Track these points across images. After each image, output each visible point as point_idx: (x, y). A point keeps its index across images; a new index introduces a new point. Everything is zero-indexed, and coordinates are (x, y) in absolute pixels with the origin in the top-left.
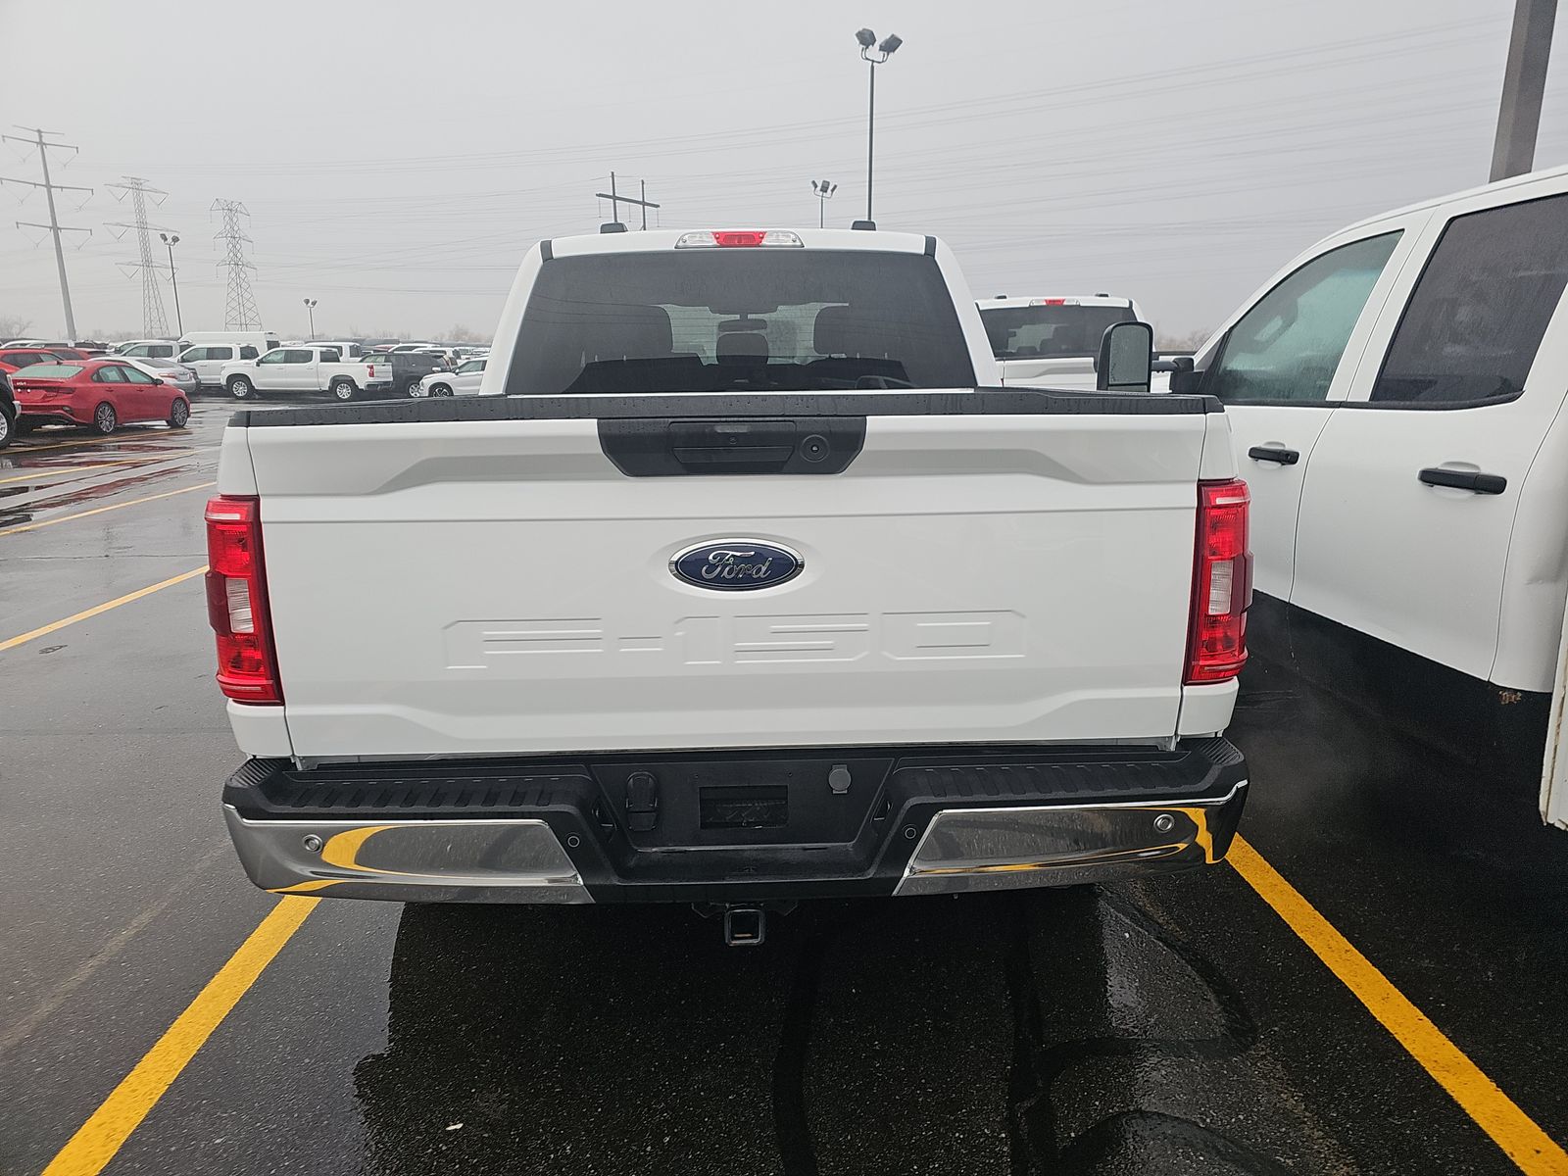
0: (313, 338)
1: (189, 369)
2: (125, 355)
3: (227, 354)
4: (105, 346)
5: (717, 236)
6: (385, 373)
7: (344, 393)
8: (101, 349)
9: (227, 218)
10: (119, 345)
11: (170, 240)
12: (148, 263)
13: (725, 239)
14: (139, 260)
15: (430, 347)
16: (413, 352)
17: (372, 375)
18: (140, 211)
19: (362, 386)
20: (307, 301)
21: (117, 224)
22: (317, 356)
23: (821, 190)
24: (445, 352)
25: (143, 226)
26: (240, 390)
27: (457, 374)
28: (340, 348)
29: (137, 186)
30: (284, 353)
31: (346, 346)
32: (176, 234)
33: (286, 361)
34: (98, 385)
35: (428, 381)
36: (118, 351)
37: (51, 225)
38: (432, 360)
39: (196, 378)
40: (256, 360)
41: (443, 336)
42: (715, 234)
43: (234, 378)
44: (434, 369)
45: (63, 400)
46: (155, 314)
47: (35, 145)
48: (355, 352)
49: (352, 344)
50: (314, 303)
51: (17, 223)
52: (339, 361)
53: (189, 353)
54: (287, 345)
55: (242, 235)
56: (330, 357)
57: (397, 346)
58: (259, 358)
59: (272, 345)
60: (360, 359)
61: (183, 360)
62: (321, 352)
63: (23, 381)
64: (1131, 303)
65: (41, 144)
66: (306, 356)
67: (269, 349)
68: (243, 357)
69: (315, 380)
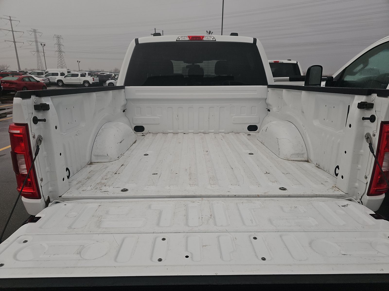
0: (79, 71)
1: (47, 78)
2: (31, 74)
3: (57, 74)
4: (27, 72)
5: (189, 37)
6: (97, 80)
7: (87, 85)
8: (26, 73)
9: (57, 40)
10: (30, 72)
11: (43, 45)
12: (38, 51)
13: (192, 38)
14: (36, 50)
15: (108, 73)
16: (104, 74)
17: (93, 80)
18: (36, 38)
19: (91, 83)
20: (78, 61)
21: (30, 41)
22: (79, 75)
23: (209, 33)
24: (112, 75)
25: (36, 42)
26: (60, 84)
27: (115, 80)
28: (86, 73)
29: (35, 31)
30: (71, 75)
31: (87, 73)
32: (45, 44)
33: (72, 76)
34: (23, 82)
35: (108, 82)
36: (30, 73)
37: (13, 41)
38: (109, 77)
39: (49, 81)
40: (64, 76)
41: (112, 71)
42: (188, 36)
43: (59, 81)
44: (109, 79)
45: (14, 86)
46: (40, 64)
47: (9, 20)
48: (89, 74)
49: (89, 72)
50: (80, 62)
51: (5, 41)
52: (85, 77)
53: (48, 74)
54: (73, 72)
55: (61, 44)
56: (83, 75)
57: (100, 73)
58: (65, 76)
59: (68, 72)
60: (90, 76)
61: (46, 76)
62: (81, 74)
63: (4, 81)
64: (297, 62)
65: (10, 20)
66: (77, 75)
67: (68, 73)
68: (61, 75)
69: (79, 81)
